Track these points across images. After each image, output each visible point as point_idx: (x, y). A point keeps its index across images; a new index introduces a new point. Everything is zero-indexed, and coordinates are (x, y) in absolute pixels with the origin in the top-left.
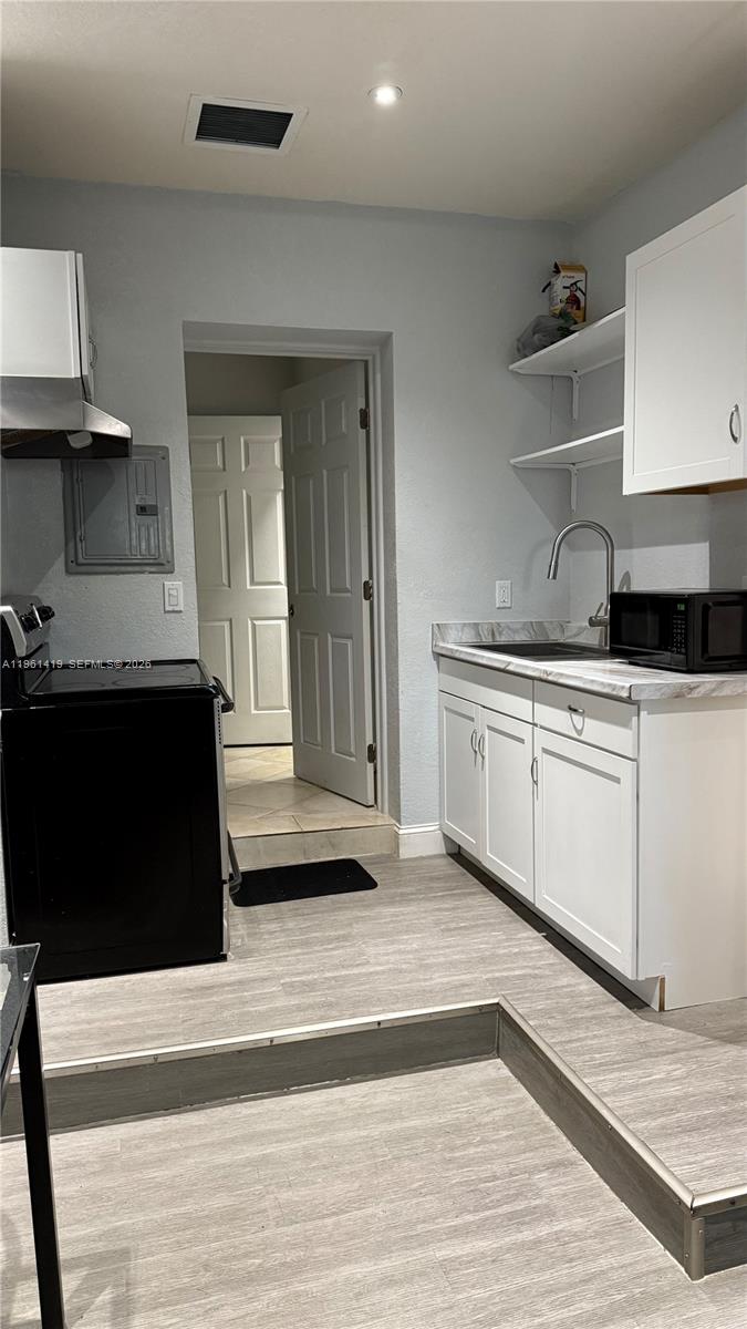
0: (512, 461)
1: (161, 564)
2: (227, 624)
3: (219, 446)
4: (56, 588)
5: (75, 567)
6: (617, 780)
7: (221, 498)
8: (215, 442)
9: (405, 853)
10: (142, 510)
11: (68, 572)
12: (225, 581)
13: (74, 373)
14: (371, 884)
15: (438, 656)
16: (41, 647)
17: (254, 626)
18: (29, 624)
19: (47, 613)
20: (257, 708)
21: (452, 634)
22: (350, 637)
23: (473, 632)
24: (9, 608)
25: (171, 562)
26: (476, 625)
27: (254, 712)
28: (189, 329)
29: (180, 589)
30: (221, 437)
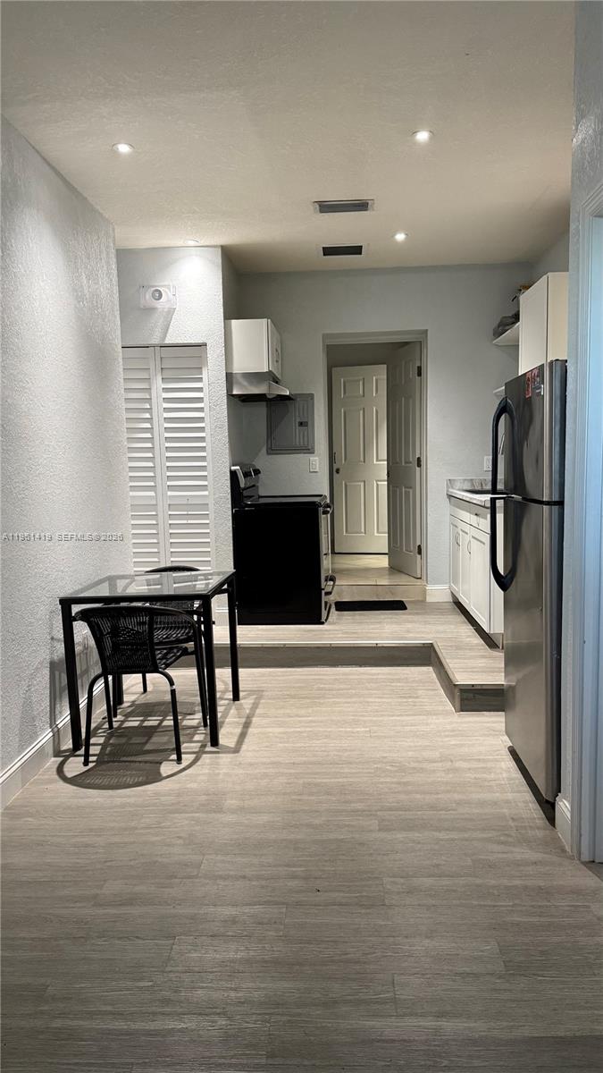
0: (495, 391)
1: (308, 449)
2: (362, 484)
3: (361, 383)
4: (263, 461)
5: (272, 451)
6: (484, 544)
7: (361, 412)
8: (359, 381)
9: (429, 599)
10: (301, 424)
11: (268, 454)
12: (362, 459)
13: (266, 370)
14: (405, 608)
15: (450, 496)
16: (254, 486)
17: (377, 485)
18: (246, 475)
19: (257, 472)
20: (378, 532)
21: (458, 485)
22: (411, 488)
23: (469, 484)
24: (238, 468)
25: (313, 448)
26: (472, 480)
27: (376, 534)
28: (325, 336)
29: (318, 461)
30: (361, 378)
